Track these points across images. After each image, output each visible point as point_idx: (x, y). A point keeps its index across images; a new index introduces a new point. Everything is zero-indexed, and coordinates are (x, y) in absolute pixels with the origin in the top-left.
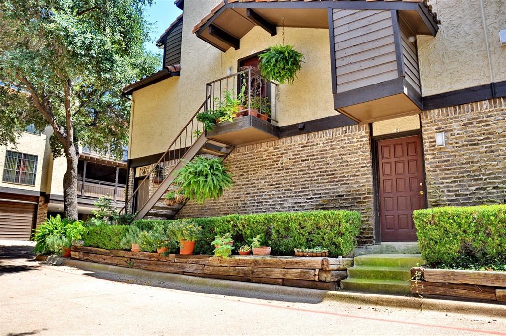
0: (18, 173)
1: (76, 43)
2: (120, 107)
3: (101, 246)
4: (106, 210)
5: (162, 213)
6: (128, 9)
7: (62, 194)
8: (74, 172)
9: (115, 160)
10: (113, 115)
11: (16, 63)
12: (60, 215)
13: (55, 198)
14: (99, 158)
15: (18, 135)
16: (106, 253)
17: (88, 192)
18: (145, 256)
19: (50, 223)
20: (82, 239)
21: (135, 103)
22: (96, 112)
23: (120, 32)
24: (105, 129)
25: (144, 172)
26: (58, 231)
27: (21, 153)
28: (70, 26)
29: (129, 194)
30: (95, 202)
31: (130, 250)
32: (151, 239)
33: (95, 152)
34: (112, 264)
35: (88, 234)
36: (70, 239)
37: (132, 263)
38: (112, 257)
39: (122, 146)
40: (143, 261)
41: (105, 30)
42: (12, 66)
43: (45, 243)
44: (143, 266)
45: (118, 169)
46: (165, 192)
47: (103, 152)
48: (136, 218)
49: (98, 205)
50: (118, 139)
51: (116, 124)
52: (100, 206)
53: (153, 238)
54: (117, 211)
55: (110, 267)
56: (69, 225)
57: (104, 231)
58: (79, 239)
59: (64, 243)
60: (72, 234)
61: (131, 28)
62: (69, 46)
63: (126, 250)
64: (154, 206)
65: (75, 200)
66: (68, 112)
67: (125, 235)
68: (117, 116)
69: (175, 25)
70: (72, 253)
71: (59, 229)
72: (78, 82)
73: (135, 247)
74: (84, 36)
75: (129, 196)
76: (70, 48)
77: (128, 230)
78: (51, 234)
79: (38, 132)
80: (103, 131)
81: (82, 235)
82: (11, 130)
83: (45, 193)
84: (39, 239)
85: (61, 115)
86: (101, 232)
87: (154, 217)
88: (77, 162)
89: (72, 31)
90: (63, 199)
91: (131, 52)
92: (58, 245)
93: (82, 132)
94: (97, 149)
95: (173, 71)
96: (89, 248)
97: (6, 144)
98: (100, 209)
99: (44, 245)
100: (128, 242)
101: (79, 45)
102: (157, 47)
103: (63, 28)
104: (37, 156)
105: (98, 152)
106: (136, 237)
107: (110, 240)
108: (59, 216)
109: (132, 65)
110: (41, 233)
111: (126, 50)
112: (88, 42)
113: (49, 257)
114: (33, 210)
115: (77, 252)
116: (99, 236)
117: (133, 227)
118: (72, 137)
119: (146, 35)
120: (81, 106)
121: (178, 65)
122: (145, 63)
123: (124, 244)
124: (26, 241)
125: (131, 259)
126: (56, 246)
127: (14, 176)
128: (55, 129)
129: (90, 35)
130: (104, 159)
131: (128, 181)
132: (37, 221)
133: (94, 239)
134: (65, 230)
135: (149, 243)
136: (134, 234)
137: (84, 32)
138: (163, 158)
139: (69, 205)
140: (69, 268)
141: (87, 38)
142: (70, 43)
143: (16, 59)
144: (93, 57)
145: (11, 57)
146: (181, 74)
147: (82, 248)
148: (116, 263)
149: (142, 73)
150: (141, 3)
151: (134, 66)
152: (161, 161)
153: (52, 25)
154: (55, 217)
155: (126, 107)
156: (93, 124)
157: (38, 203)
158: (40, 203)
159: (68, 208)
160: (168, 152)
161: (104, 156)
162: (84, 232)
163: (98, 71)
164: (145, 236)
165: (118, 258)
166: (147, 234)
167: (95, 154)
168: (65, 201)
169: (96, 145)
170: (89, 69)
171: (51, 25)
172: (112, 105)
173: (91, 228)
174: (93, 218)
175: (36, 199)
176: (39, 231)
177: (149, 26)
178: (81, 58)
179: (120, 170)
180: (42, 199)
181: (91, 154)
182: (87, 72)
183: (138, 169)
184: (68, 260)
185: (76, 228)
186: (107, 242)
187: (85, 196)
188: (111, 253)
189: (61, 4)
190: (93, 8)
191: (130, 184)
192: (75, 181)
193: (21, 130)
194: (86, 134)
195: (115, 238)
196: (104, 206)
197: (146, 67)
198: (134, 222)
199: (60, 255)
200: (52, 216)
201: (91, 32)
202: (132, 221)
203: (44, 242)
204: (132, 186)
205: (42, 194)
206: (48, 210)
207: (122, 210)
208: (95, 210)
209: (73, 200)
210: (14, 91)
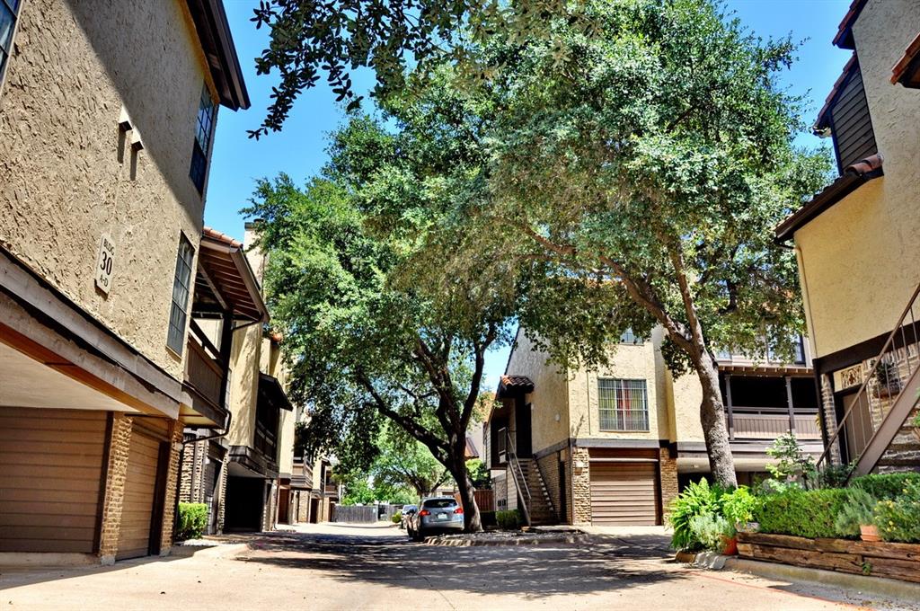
0: (620, 413)
1: (680, 178)
2: (770, 266)
3: (793, 532)
4: (790, 461)
5: (910, 458)
6: (751, 89)
7: (703, 440)
8: (716, 399)
9: (782, 364)
10: (761, 283)
11: (597, 237)
12: (706, 478)
13: (686, 449)
14: (751, 365)
15: (611, 352)
16: (808, 546)
17: (742, 431)
18: (895, 550)
19: (691, 493)
20: (755, 520)
21: (803, 252)
22: (731, 286)
23: (748, 134)
24: (753, 312)
25: (852, 380)
26: (707, 507)
27: (620, 380)
28: (664, 154)
29: (828, 425)
30: (767, 449)
31: (857, 538)
32: (905, 515)
33: (743, 356)
34: (823, 568)
35: (765, 510)
36: (733, 521)
37: (867, 566)
38: (822, 553)
39: (791, 336)
40: (893, 561)
41: (718, 139)
42: (591, 244)
43: (689, 529)
44: (897, 573)
45: (788, 380)
46: (910, 414)
47: (757, 354)
48: (857, 473)
49: (774, 453)
50: (781, 325)
51: (772, 298)
52: (778, 455)
53: (908, 512)
54: (813, 462)
55: (822, 573)
56: (726, 496)
57: (796, 503)
58: (749, 521)
59: (722, 529)
60: (735, 512)
61: (763, 119)
62: (669, 186)
63: (848, 538)
64: (890, 444)
65: (726, 448)
66: (685, 296)
67: (842, 509)
68: (768, 282)
69: (842, 83)
70: (740, 547)
71: (709, 503)
72: (689, 241)
73: (868, 532)
74: (690, 163)
75: (829, 431)
76: (672, 189)
77: (845, 498)
78: (696, 513)
79: (639, 340)
80: (749, 316)
81: (753, 512)
82: (600, 345)
83: (668, 441)
84: (678, 524)
85: (676, 303)
86: (789, 504)
87: (892, 467)
88: (718, 380)
89: (669, 160)
90: (705, 449)
91: (774, 162)
92: (713, 533)
93: (716, 326)
94: (745, 350)
95: (866, 171)
96: (772, 536)
97: (596, 369)
98: (779, 461)
99: (687, 533)
100: (852, 521)
101: (685, 179)
102: (817, 137)
103: (655, 160)
104: (645, 381)
105: (748, 356)
106: (866, 511)
107: (811, 519)
108: (704, 481)
109: (776, 183)
110: (679, 513)
111: (764, 161)
112: (698, 169)
113: (699, 555)
114: (652, 473)
115: (749, 545)
116: (786, 513)
117: (855, 492)
118: (701, 338)
119: (795, 122)
120: (703, 280)
121: (875, 156)
122: (799, 172)
123: (843, 526)
124: (650, 527)
125: (863, 556)
126: (709, 535)
127: (615, 419)
128: (671, 330)
129: (700, 156)
130: (761, 366)
131: (822, 401)
132: (663, 492)
133: (778, 519)
134: (721, 504)
135: (899, 522)
136: (861, 504)
137: (688, 156)
138: (891, 343)
139: (718, 458)
140: (739, 575)
141: (695, 162)
142: (671, 180)
143: (595, 230)
144: (713, 192)
145: (588, 230)
146: (884, 171)
147: (759, 538)
148: (832, 565)
149: (798, 194)
150: (770, 69)
151: (781, 184)
152: (886, 352)
153: (638, 161)
154: (697, 482)
155: (783, 262)
156: (732, 307)
157: (659, 458)
158: (663, 460)
159: (718, 465)
160: (899, 330)
161: (761, 361)
162: (757, 506)
163: (724, 214)
164: (888, 508)
165: (834, 555)
166: (892, 505)
167: (741, 360)
168: (709, 452)
169: (741, 344)
170: (710, 215)
171: (636, 162)
172: (756, 266)
173: (769, 499)
174: (770, 480)
175: (655, 453)
176: (675, 509)
177: (796, 104)
178: (693, 200)
179: (794, 382)
180: (664, 452)
181: (733, 360)
182: (709, 221)
183: (837, 375)
184: (735, 560)
185: (740, 501)
186: (805, 523)
187: (736, 439)
188: (816, 545)
189: (642, 124)
190: (689, 110)
191: (827, 405)
192: (721, 414)
193: (614, 343)
194: (722, 327)
195: (820, 515)
196: (786, 453)
197: (803, 179)
198: (853, 479)
199: (716, 550)
200: (693, 481)
201: (699, 151)
202: (848, 478)
203: (686, 527)
204: (831, 409)
205: (664, 443)
206: (678, 471)
207: (821, 460)
208: (770, 464)
209: (722, 450)
210: (593, 281)
